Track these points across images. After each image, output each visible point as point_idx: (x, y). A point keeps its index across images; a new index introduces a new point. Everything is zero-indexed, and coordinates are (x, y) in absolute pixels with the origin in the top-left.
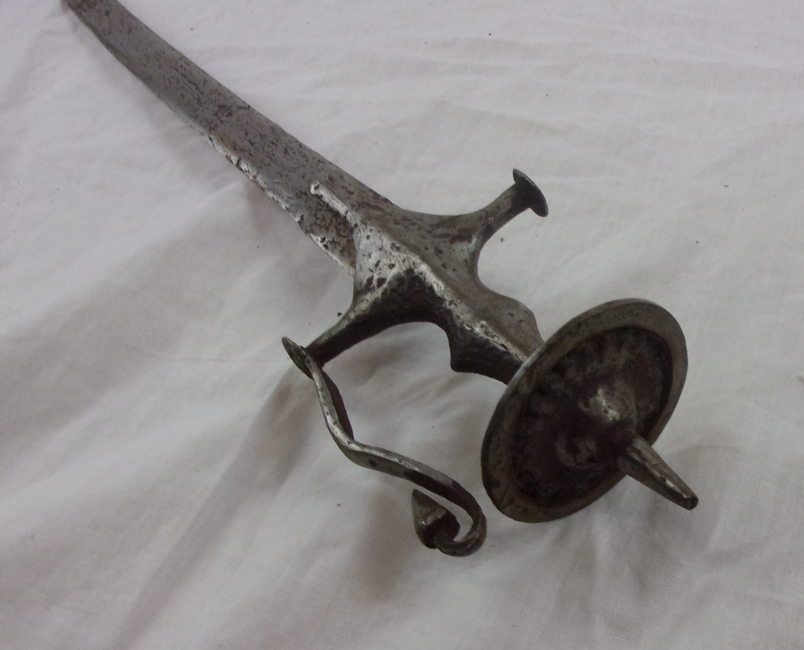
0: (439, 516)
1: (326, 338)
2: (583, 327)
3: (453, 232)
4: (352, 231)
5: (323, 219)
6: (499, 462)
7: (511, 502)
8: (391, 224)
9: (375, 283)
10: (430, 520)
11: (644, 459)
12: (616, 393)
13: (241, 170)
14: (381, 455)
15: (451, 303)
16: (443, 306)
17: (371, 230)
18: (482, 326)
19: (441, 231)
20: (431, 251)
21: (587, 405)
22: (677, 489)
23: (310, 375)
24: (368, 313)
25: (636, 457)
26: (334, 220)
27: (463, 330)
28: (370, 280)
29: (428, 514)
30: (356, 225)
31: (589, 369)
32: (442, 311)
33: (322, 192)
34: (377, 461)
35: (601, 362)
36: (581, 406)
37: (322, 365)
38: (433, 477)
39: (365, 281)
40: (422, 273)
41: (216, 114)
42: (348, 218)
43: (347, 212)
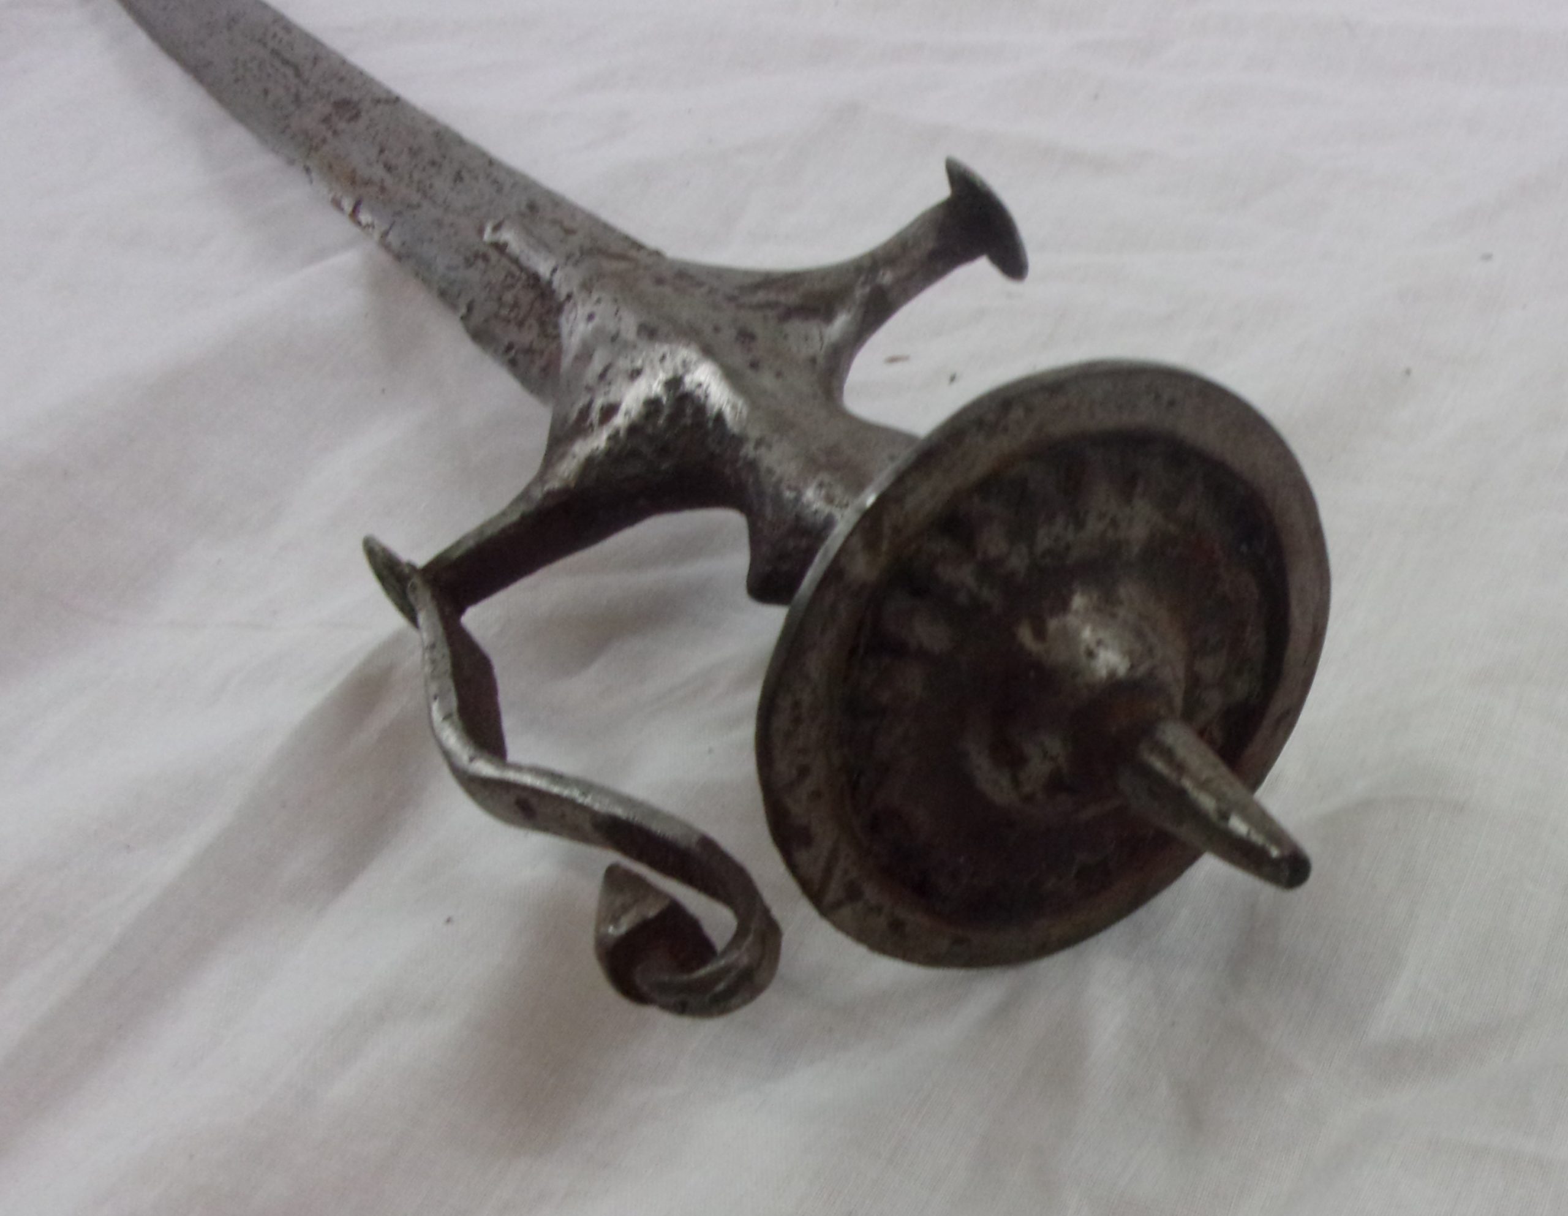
0: (652, 913)
1: (471, 543)
2: (1017, 413)
3: (792, 298)
4: (559, 309)
5: (516, 305)
6: (804, 772)
7: (853, 893)
8: (647, 286)
9: (595, 415)
10: (625, 925)
11: (1180, 768)
12: (1122, 612)
13: (359, 223)
14: (540, 783)
15: (759, 443)
16: (743, 453)
17: (599, 301)
18: (821, 485)
19: (761, 296)
20: (729, 334)
21: (1040, 633)
22: (1258, 839)
23: (412, 618)
24: (572, 485)
25: (1159, 765)
26: (537, 305)
27: (777, 498)
28: (585, 412)
29: (625, 909)
30: (569, 297)
31: (1044, 540)
32: (740, 464)
33: (508, 236)
34: (534, 801)
35: (1080, 525)
36: (1025, 635)
37: (461, 611)
38: (657, 827)
39: (574, 415)
40: (700, 385)
41: (326, 120)
42: (555, 284)
43: (554, 270)
